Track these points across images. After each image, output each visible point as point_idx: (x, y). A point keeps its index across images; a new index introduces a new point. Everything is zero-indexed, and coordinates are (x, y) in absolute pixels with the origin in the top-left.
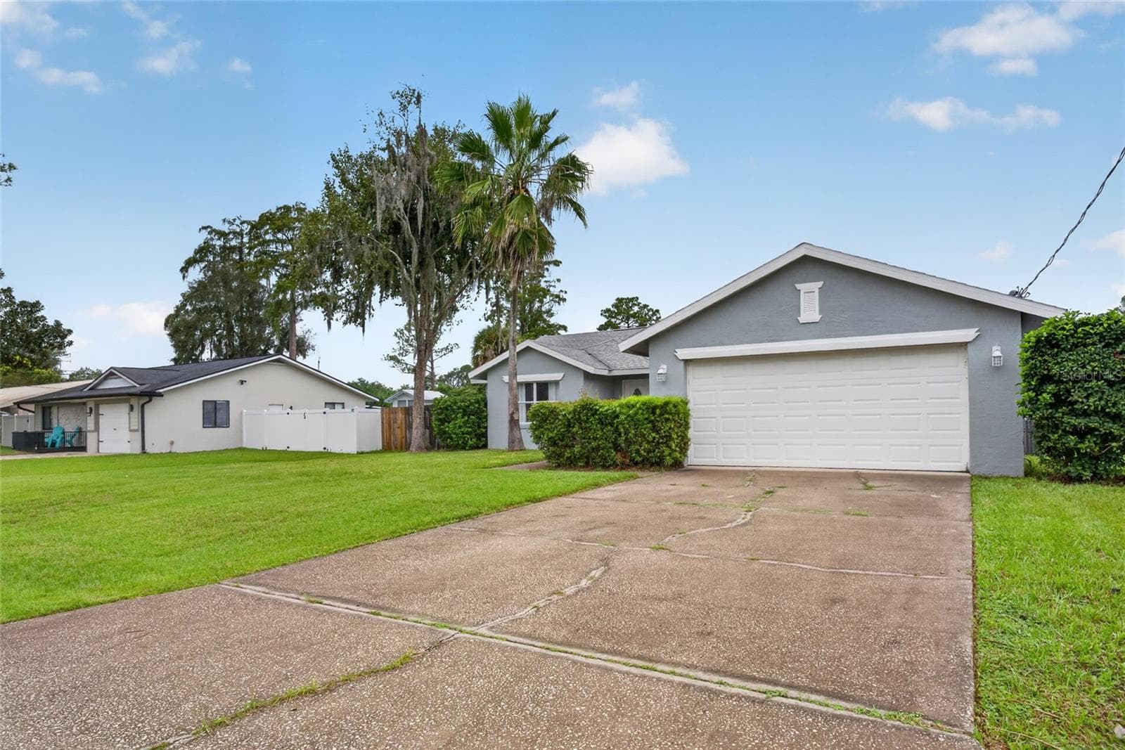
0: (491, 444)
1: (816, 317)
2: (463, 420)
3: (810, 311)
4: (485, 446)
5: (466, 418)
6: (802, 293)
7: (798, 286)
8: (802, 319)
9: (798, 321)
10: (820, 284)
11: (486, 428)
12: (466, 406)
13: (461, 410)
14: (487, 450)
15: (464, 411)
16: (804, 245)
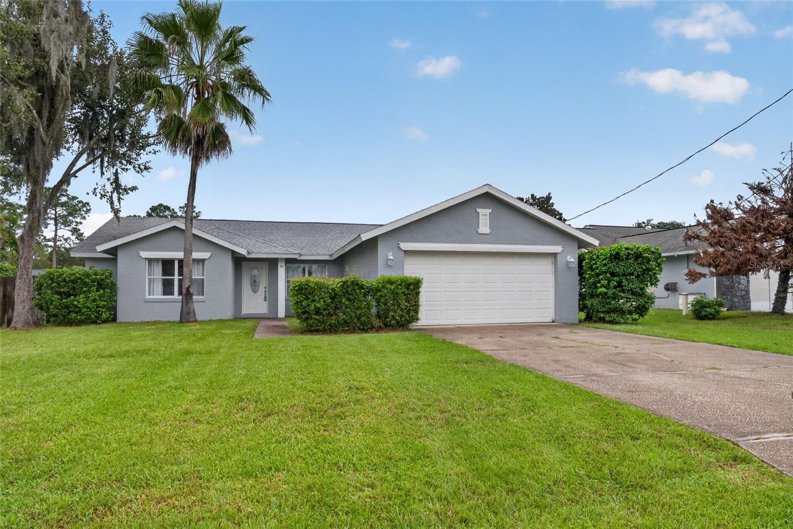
0: (121, 317)
1: (487, 231)
2: (98, 293)
3: (484, 228)
4: (114, 320)
5: (102, 291)
6: (480, 214)
7: (478, 210)
8: (480, 231)
9: (477, 231)
10: (490, 211)
11: (116, 301)
12: (102, 280)
13: (96, 284)
14: (115, 324)
15: (99, 284)
16: (487, 186)
